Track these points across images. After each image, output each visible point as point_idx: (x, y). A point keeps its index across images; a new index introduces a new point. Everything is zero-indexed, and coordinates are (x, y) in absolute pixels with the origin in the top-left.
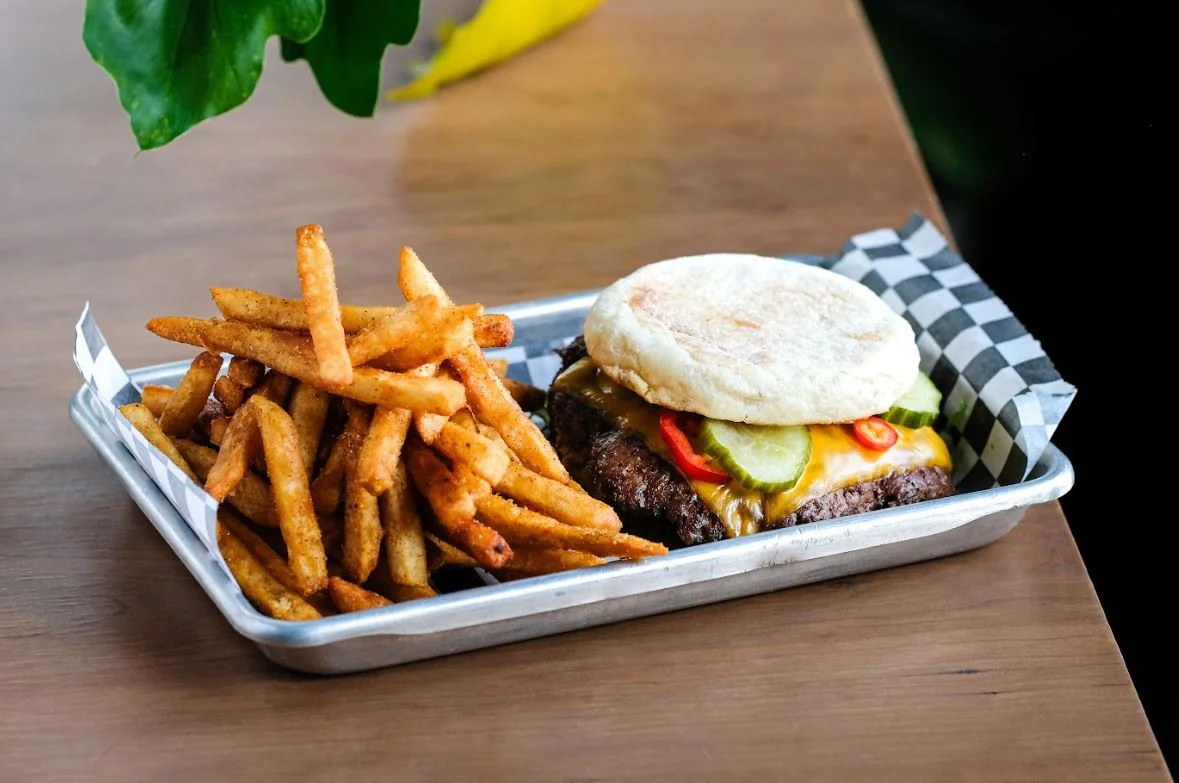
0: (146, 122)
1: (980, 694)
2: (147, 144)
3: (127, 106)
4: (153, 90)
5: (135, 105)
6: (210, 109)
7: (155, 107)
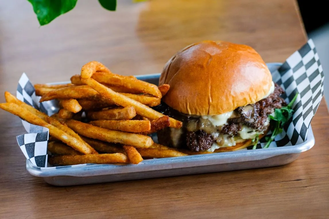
0: (42, 17)
1: (301, 187)
2: (42, 23)
3: (36, 12)
4: (45, 6)
5: (38, 11)
6: (62, 12)
7: (45, 12)
